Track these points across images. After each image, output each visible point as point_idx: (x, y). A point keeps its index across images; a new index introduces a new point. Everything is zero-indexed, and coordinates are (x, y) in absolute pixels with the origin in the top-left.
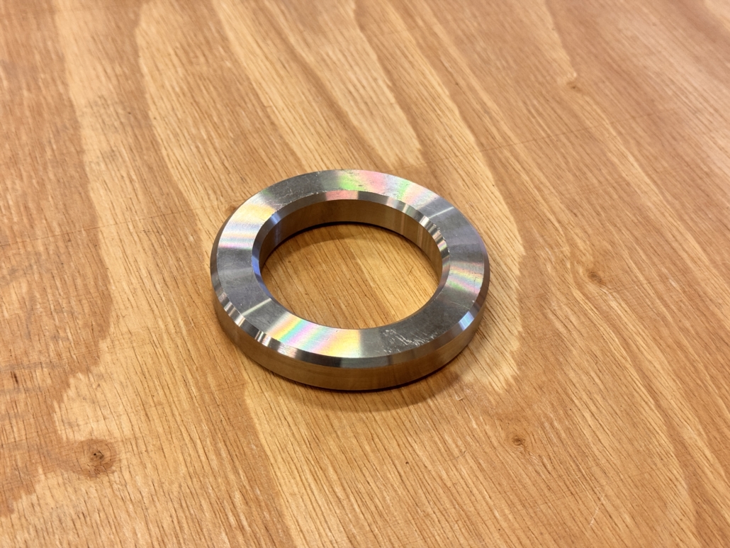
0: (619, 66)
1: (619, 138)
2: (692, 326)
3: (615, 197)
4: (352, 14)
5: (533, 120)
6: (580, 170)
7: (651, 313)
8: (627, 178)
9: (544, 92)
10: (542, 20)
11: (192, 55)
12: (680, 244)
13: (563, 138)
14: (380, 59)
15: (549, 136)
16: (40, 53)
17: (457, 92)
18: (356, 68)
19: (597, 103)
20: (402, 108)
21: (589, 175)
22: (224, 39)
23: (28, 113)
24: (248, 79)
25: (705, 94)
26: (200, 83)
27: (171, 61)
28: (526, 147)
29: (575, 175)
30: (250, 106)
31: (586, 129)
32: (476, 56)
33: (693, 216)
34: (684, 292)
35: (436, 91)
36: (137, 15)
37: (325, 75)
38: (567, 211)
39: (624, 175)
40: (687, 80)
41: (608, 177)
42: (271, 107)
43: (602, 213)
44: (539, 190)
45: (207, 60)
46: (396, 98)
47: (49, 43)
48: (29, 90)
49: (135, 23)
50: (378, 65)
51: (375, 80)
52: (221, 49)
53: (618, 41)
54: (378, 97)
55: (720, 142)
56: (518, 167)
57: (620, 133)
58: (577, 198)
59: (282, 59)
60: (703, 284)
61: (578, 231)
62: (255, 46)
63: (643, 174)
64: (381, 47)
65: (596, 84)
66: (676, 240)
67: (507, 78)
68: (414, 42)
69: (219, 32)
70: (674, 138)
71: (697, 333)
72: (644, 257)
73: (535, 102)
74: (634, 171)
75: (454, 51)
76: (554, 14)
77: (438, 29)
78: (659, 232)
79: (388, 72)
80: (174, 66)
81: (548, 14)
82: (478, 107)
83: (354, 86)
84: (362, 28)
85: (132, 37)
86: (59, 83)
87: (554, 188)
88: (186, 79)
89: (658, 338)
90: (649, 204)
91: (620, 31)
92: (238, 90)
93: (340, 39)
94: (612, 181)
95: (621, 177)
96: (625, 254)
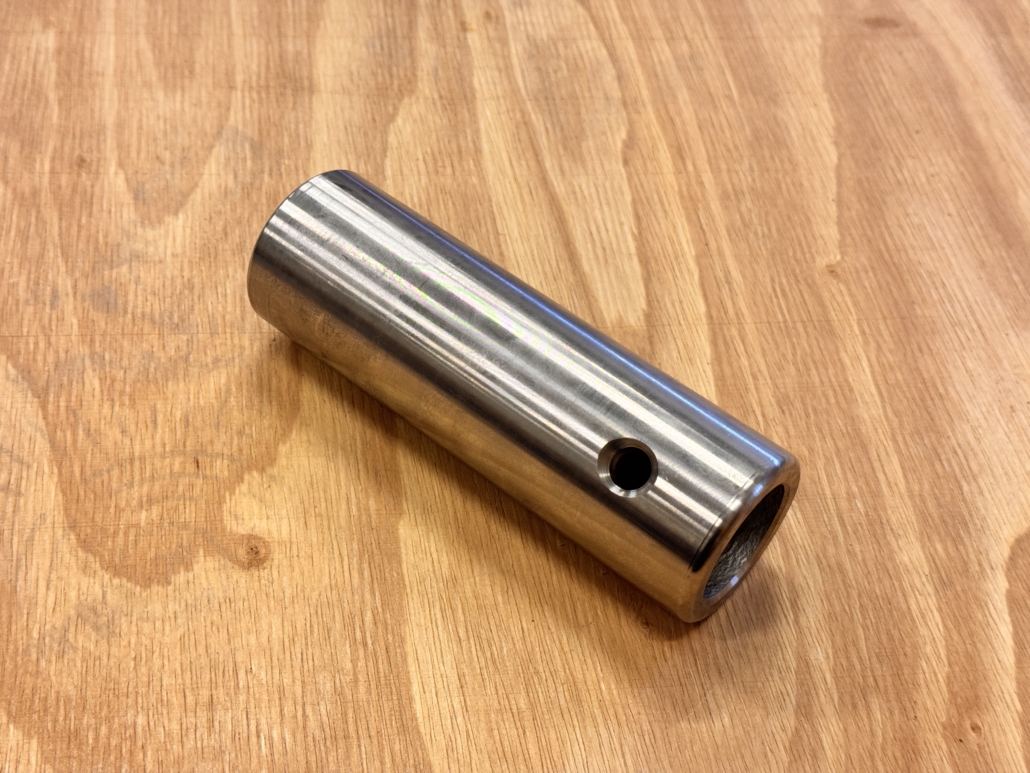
0: (891, 256)
1: (860, 338)
2: (861, 552)
3: (833, 401)
4: (619, 145)
5: (775, 300)
6: (805, 364)
7: (824, 529)
8: (853, 384)
9: (797, 271)
10: (824, 187)
11: (440, 164)
12: (882, 466)
13: (799, 326)
14: (634, 200)
15: (785, 321)
16: (290, 136)
17: (703, 254)
18: (606, 208)
19: (851, 295)
20: (640, 261)
21: (814, 372)
22: (478, 151)
23: (264, 200)
24: (490, 200)
25: (975, 307)
26: (440, 197)
27: (417, 166)
28: (756, 328)
29: (798, 370)
30: (484, 230)
31: (828, 321)
32: (738, 216)
33: (908, 438)
34: (867, 515)
35: (682, 249)
36: (396, 109)
37: (570, 210)
38: (775, 406)
39: (850, 380)
40: (961, 287)
41: (833, 379)
42: (504, 235)
43: (812, 416)
44: (755, 377)
45: (454, 172)
46: (638, 249)
47: (301, 126)
48: (271, 175)
49: (392, 118)
50: (630, 209)
51: (621, 224)
52: (471, 162)
53: (901, 227)
54: (619, 245)
55: (970, 365)
56: (741, 348)
57: (863, 333)
58: (791, 395)
59: (531, 184)
60: (889, 512)
61: (780, 429)
62: (507, 164)
63: (872, 383)
64: (639, 189)
65: (857, 272)
66: (880, 460)
67: (763, 248)
68: (676, 188)
69: (474, 142)
70: (921, 350)
71: (864, 560)
72: (839, 471)
73: (784, 281)
74: (863, 377)
75: (716, 207)
76: (840, 183)
77: (707, 177)
78: (864, 447)
79: (638, 217)
80: (419, 172)
81: (834, 181)
82: (721, 275)
83: (598, 228)
84: (626, 162)
85: (385, 132)
86: (301, 172)
87: (771, 379)
88: (427, 188)
89: (821, 555)
90: (866, 416)
91: (907, 215)
92: (477, 210)
93: (599, 171)
94: (836, 384)
95: (846, 381)
96: (821, 464)
